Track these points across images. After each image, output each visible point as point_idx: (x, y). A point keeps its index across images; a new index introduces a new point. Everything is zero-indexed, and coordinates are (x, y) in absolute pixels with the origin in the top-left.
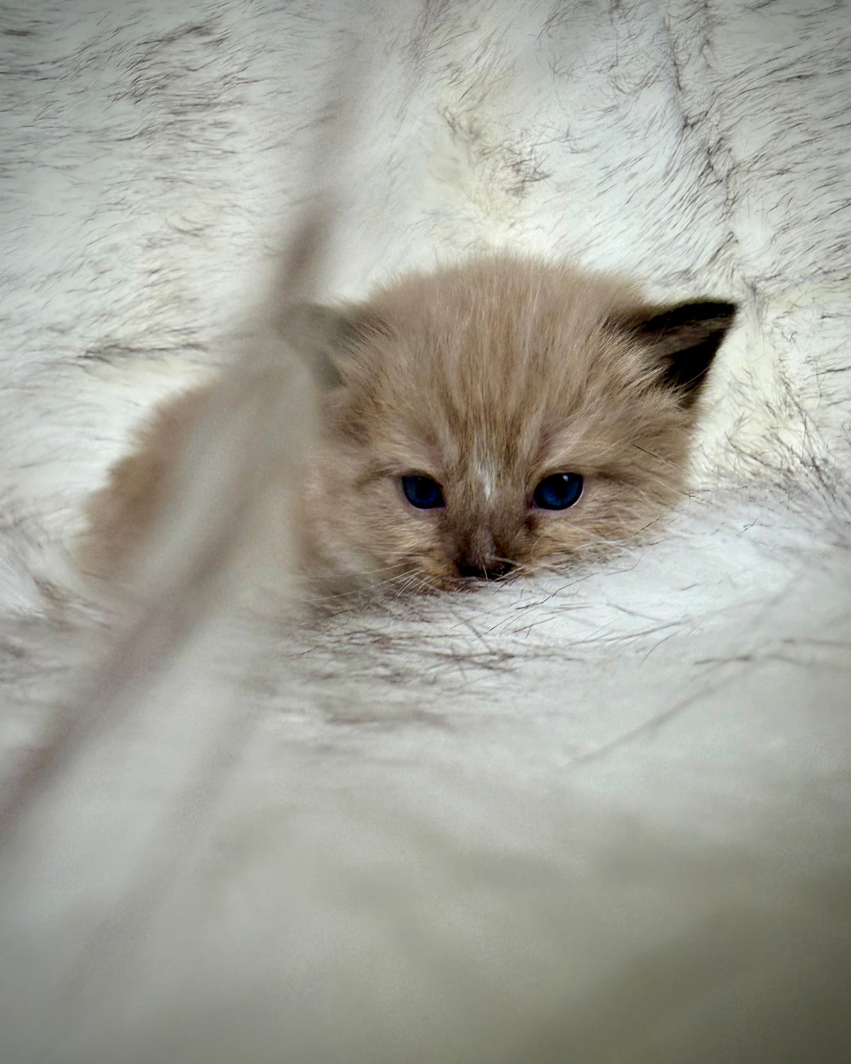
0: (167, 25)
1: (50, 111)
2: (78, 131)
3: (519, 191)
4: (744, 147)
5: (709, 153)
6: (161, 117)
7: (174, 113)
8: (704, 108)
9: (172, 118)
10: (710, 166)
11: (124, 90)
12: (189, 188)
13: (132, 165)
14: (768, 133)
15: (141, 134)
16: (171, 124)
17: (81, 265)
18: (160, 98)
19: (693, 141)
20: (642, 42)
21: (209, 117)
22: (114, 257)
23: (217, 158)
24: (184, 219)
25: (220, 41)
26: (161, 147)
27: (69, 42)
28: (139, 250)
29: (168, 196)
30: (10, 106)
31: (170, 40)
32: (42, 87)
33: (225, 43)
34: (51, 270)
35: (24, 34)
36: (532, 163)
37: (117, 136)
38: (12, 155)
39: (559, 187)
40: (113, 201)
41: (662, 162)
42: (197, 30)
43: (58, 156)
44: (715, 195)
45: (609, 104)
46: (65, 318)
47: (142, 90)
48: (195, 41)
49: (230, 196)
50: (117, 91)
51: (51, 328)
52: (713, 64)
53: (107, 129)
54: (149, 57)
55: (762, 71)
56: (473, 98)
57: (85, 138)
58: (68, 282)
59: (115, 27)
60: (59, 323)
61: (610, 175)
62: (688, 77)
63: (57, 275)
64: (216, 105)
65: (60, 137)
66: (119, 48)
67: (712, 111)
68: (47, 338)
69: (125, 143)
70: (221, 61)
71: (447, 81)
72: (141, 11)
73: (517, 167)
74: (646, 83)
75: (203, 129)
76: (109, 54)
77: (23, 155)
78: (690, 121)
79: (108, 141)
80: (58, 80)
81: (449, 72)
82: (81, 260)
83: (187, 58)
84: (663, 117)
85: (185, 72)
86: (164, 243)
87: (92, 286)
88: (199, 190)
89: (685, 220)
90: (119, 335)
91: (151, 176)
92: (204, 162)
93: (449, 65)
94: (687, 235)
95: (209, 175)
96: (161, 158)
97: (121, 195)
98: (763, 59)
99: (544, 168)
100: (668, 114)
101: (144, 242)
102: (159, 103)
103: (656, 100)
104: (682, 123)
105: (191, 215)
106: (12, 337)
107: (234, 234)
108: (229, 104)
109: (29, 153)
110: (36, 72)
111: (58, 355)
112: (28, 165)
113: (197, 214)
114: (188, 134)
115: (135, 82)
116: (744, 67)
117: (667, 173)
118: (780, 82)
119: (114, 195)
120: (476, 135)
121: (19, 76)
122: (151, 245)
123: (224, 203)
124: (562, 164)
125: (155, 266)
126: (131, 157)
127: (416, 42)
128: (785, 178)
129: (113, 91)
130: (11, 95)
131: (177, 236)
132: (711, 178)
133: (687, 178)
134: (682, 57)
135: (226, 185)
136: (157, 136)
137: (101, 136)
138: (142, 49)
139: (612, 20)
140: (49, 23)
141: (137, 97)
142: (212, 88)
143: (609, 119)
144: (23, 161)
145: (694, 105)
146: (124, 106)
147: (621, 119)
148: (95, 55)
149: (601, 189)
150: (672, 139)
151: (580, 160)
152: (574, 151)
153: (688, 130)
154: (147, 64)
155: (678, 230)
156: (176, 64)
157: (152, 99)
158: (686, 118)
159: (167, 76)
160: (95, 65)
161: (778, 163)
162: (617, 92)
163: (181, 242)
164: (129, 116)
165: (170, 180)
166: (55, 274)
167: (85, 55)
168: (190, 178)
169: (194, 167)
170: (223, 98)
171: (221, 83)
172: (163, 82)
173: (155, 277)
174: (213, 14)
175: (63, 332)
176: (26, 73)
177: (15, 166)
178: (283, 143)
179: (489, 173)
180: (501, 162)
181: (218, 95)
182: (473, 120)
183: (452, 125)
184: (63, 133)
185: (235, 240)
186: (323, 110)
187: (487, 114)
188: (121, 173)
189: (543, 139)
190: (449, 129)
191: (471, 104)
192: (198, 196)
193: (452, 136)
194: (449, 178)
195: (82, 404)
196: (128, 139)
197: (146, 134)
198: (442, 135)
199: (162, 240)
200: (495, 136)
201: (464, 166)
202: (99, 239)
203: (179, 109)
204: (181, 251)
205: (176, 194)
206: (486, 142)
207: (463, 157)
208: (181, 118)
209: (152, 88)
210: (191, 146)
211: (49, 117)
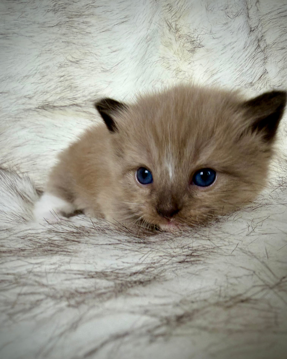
1: (24, 15)
2: (34, 23)
3: (193, 51)
4: (269, 39)
5: (259, 41)
6: (64, 19)
7: (68, 18)
8: (256, 24)
9: (68, 20)
10: (259, 46)
11: (51, 8)
12: (74, 46)
13: (54, 36)
14: (277, 35)
15: (57, 25)
16: (67, 22)
17: (36, 73)
18: (64, 12)
19: (253, 37)
21: (81, 20)
22: (48, 71)
23: (84, 35)
24: (72, 57)
26: (64, 30)
28: (56, 68)
29: (67, 48)
30: (9, 12)
32: (20, 6)
34: (25, 75)
36: (198, 41)
37: (49, 25)
38: (10, 31)
39: (208, 50)
40: (47, 49)
41: (243, 43)
43: (27, 32)
44: (261, 56)
45: (225, 22)
46: (31, 93)
47: (57, 9)
49: (89, 49)
50: (48, 9)
51: (25, 97)
52: (259, 9)
53: (45, 23)
55: (276, 13)
56: (176, 17)
57: (37, 26)
58: (31, 80)
60: (28, 95)
61: (225, 47)
62: (251, 12)
63: (27, 77)
64: (83, 15)
65: (28, 25)
67: (259, 26)
68: (24, 100)
69: (51, 28)
71: (167, 10)
73: (192, 42)
74: (237, 15)
75: (79, 24)
77: (13, 31)
78: (252, 29)
79: (45, 27)
80: (26, 4)
81: (168, 7)
82: (36, 71)
84: (243, 27)
85: (72, 3)
86: (65, 66)
87: (40, 81)
88: (78, 47)
89: (250, 65)
90: (50, 100)
91: (61, 41)
92: (79, 36)
93: (168, 5)
94: (251, 70)
95: (81, 41)
96: (64, 34)
97: (50, 47)
98: (276, 8)
99: (202, 43)
100: (245, 26)
101: (58, 65)
102: (63, 14)
103: (240, 21)
104: (249, 30)
105: (75, 56)
106: (11, 99)
107: (91, 63)
108: (89, 15)
109: (16, 30)
111: (29, 107)
112: (16, 35)
113: (77, 55)
114: (73, 25)
115: (54, 6)
116: (269, 11)
117: (244, 48)
118: (282, 17)
119: (48, 47)
120: (177, 30)
122: (61, 67)
123: (87, 52)
124: (209, 43)
125: (62, 74)
126: (53, 33)
128: (283, 51)
129: (47, 8)
130: (9, 8)
131: (70, 63)
132: (259, 50)
133: (252, 49)
134: (249, 7)
135: (87, 45)
136: (62, 26)
137: (42, 25)
141: (55, 11)
142: (81, 9)
143: (225, 27)
144: (14, 33)
145: (254, 23)
146: (51, 14)
147: (228, 28)
149: (222, 52)
150: (246, 35)
151: (215, 41)
152: (214, 38)
153: (252, 33)
155: (248, 68)
157: (61, 12)
159: (66, 4)
161: (281, 45)
162: (228, 17)
163: (71, 65)
164: (53, 18)
165: (68, 43)
168: (74, 42)
169: (76, 38)
170: (86, 13)
171: (86, 7)
172: (65, 6)
173: (62, 78)
175: (30, 98)
177: (11, 35)
178: (108, 30)
179: (182, 44)
180: (186, 40)
181: (84, 12)
182: (176, 25)
183: (170, 26)
184: (28, 23)
185: (91, 65)
186: (122, 18)
187: (181, 23)
188: (50, 39)
189: (202, 33)
190: (168, 28)
191: (176, 19)
192: (77, 49)
193: (169, 30)
194: (168, 45)
195: (37, 125)
196: (52, 27)
197: (59, 25)
198: (166, 30)
199: (64, 65)
200: (184, 31)
201: (173, 41)
202: (42, 64)
203: (70, 16)
204: (71, 69)
205: (70, 48)
206: (181, 33)
207: (173, 38)
208: (71, 20)
209: (61, 8)
210: (75, 30)
211: (23, 17)
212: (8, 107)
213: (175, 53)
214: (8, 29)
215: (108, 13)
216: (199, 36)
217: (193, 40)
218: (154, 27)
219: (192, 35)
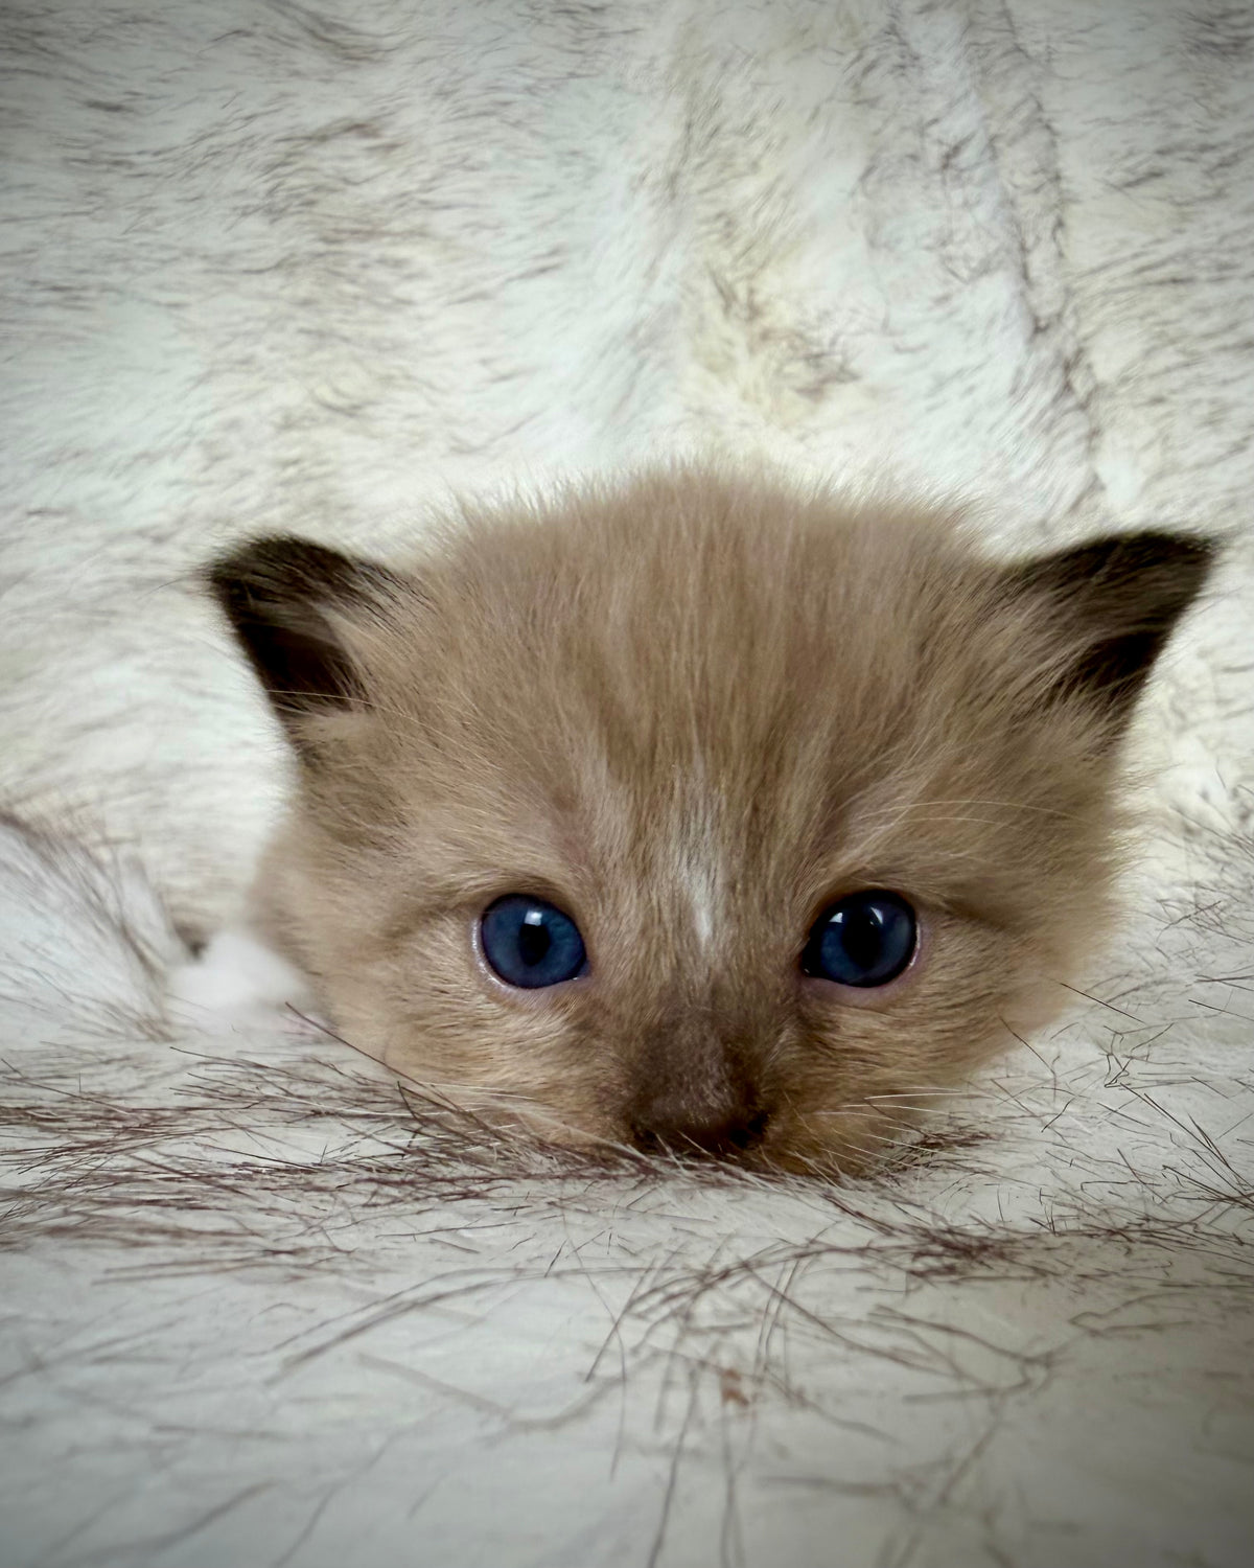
0: (317, 117)
1: (148, 221)
2: (189, 253)
3: (815, 392)
4: (1108, 364)
5: (1067, 368)
6: (306, 243)
7: (326, 240)
8: (1057, 307)
9: (321, 247)
10: (1068, 387)
11: (255, 202)
12: (343, 349)
13: (264, 308)
14: (1136, 348)
15: (278, 266)
16: (320, 255)
17: (186, 445)
18: (305, 218)
19: (1045, 354)
20: (982, 213)
21: (374, 250)
22: (233, 438)
23: (388, 308)
24: (337, 392)
25: (392, 147)
26: (304, 287)
27: (178, 127)
28: (269, 429)
29: (318, 356)
30: (89, 208)
31: (321, 137)
32: (135, 187)
33: (398, 151)
34: (138, 448)
35: (115, 108)
36: (838, 358)
37: (245, 266)
38: (90, 279)
39: (873, 392)
40: (236, 357)
41: (1007, 374)
42: (359, 128)
43: (161, 287)
44: (1075, 426)
45: (939, 291)
46: (163, 519)
47: (282, 205)
48: (355, 144)
49: (402, 362)
50: (244, 203)
51: (141, 533)
52: (1065, 251)
53: (232, 254)
54: (291, 159)
55: (1127, 268)
56: (750, 262)
57: (199, 265)
58: (167, 469)
59: (247, 112)
60: (154, 527)
61: (940, 386)
62: (1038, 261)
63: (149, 457)
64: (383, 234)
65: (163, 261)
66: (248, 143)
67: (1067, 313)
68: (134, 547)
69: (253, 277)
70: (393, 175)
71: (714, 237)
72: (284, 95)
73: (814, 359)
74: (985, 269)
75: (365, 266)
76: (235, 149)
77: (107, 279)
78: (1042, 324)
79: (230, 273)
80: (159, 179)
81: (720, 224)
82: (185, 439)
83: (346, 165)
84: (1006, 315)
85: (341, 185)
86: (306, 423)
87: (203, 477)
88: (360, 352)
89: (1037, 454)
91: (292, 326)
92: (367, 312)
93: (719, 216)
94: (1040, 474)
95: (372, 331)
96: (306, 303)
97: (249, 351)
98: (1127, 252)
99: (854, 366)
100: (1014, 312)
101: (278, 418)
102: (305, 224)
103: (998, 291)
104: (1031, 327)
105: (345, 385)
106: (77, 539)
107: (410, 416)
108: (405, 235)
109: (116, 276)
110: (131, 165)
111: (151, 572)
112: (112, 295)
113: (354, 383)
114: (343, 270)
115: (271, 192)
116: (1101, 260)
117: (1013, 391)
118: (1149, 284)
119: (237, 349)
120: (754, 312)
121: (105, 167)
122: (288, 424)
123: (397, 373)
124: (880, 365)
125: (294, 453)
126: (263, 296)
127: (673, 179)
128: (1160, 410)
129: (241, 202)
130: (91, 193)
131: (324, 414)
132: (1070, 402)
133: (1042, 396)
134: (1030, 240)
135: (397, 347)
136: (300, 270)
137: (221, 265)
138: (283, 147)
139: (944, 182)
140: (151, 98)
141: (274, 213)
142: (375, 210)
143: (939, 312)
144: (105, 288)
145: (1047, 299)
146: (255, 224)
147: (951, 314)
148: (215, 150)
149: (931, 402)
150: (1019, 346)
151: (900, 361)
152: (898, 350)
153: (1040, 338)
154: (288, 169)
155: (1028, 465)
156: (331, 172)
157: (295, 219)
158: (1036, 320)
159: (317, 189)
160: (216, 162)
161: (1150, 389)
162: (951, 277)
163: (329, 422)
164: (263, 239)
165: (321, 336)
166: (144, 455)
167: (202, 148)
168: (346, 333)
169: (352, 318)
170: (395, 226)
171: (396, 205)
172: (312, 196)
173: (291, 471)
174: (383, 108)
175: (159, 540)
176: (117, 163)
177: (92, 294)
178: (482, 296)
179: (774, 365)
180: (790, 353)
181: (388, 221)
182: (751, 292)
183: (727, 296)
184: (165, 255)
185: (409, 425)
186: (542, 256)
187: (770, 284)
188: (248, 319)
189: (853, 328)
190: (721, 301)
191: (749, 269)
192: (358, 360)
193: (727, 309)
194: (719, 366)
195: (180, 642)
196: (260, 272)
197: (286, 266)
198: (712, 307)
199: (304, 418)
200: (783, 315)
201: (740, 352)
202: (214, 411)
203: (333, 235)
204: (333, 437)
205: (325, 355)
206: (766, 322)
207: (740, 339)
208: (334, 248)
209: (297, 202)
210: (349, 289)
211: (146, 230)
212: (64, 569)
213: (744, 396)
214: (82, 272)
215: (485, 235)
216: (842, 339)
217: (815, 350)
218: (662, 293)
219: (815, 334)
